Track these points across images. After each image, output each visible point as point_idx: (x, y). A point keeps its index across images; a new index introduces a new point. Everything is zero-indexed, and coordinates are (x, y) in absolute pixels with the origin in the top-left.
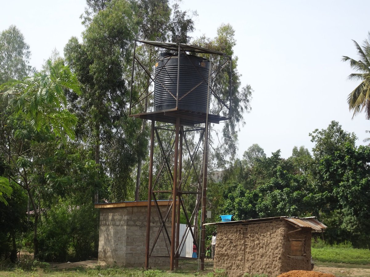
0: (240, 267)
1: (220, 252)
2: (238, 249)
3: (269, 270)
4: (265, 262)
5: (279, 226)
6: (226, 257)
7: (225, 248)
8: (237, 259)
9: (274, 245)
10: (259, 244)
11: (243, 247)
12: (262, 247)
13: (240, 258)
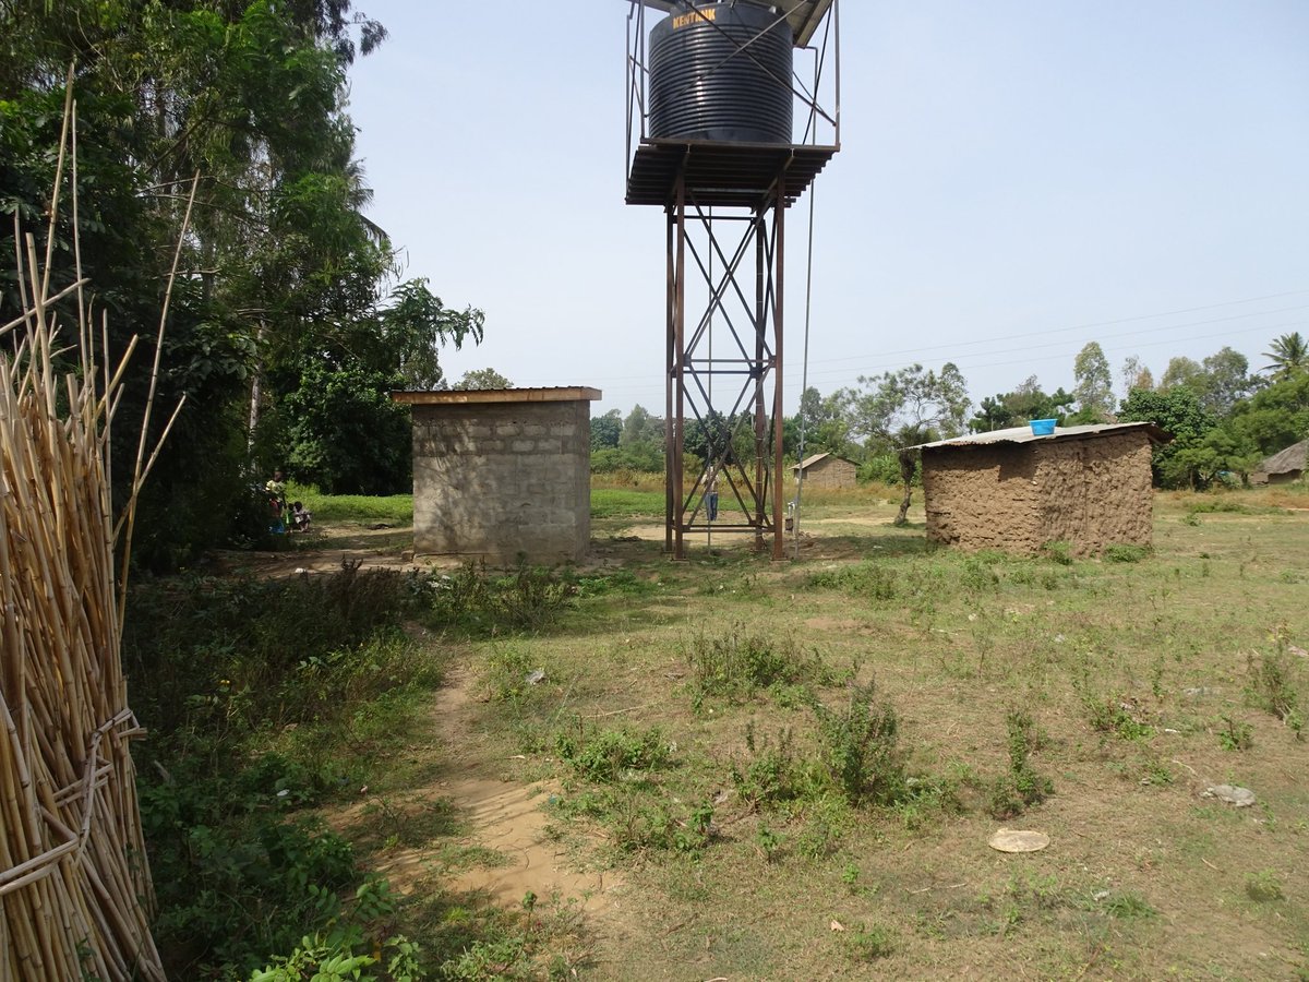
0: (1080, 533)
1: (1048, 504)
2: (1076, 495)
3: (1132, 533)
4: (1125, 518)
5: (1141, 442)
6: (1055, 515)
7: (1053, 494)
8: (1074, 515)
9: (1140, 480)
10: (1110, 481)
11: (1084, 490)
12: (1116, 488)
13: (1078, 513)
